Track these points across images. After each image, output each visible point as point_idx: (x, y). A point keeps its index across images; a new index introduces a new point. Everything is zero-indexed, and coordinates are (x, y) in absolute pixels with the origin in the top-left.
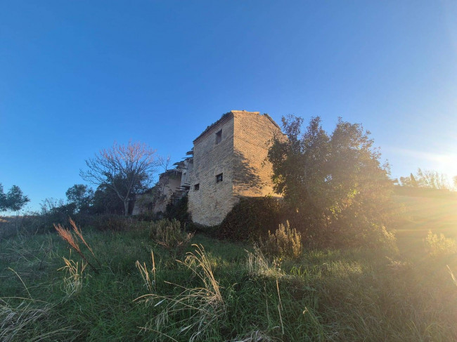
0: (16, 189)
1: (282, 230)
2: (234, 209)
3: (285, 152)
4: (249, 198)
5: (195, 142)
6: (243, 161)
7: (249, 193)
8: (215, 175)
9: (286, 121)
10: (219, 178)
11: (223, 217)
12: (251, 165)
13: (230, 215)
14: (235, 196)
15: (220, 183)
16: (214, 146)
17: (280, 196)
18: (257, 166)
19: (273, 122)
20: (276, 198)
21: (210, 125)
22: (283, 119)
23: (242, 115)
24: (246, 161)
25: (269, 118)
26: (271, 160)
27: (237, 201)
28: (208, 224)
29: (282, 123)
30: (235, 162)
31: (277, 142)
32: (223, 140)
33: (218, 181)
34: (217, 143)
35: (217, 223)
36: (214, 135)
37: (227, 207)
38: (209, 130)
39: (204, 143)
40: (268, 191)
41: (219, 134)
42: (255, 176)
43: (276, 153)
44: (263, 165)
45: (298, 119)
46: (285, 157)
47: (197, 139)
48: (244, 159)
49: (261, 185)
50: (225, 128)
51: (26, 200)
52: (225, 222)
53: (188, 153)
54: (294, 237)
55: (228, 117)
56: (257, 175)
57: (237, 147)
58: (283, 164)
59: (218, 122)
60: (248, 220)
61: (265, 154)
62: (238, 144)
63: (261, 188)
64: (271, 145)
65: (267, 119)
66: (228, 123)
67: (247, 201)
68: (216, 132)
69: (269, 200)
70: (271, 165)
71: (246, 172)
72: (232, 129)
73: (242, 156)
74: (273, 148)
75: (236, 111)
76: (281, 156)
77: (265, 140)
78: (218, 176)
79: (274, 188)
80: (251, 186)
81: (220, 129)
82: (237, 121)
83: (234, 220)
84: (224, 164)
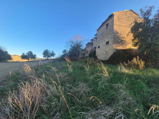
0: (53, 52)
2: (113, 54)
3: (141, 27)
4: (120, 50)
5: (98, 30)
6: (118, 35)
7: (121, 48)
8: (106, 42)
9: (142, 10)
10: (108, 43)
11: (109, 57)
12: (121, 36)
13: (112, 56)
14: (114, 49)
15: (108, 45)
16: (105, 30)
17: (136, 48)
18: (125, 36)
19: (135, 13)
20: (134, 49)
21: (103, 22)
22: (141, 10)
23: (118, 14)
24: (119, 35)
25: (133, 11)
26: (132, 32)
27: (115, 51)
28: (103, 60)
29: (140, 12)
30: (114, 36)
31: (136, 23)
32: (109, 27)
33: (107, 44)
34: (106, 29)
35: (107, 59)
36: (105, 26)
37: (111, 53)
38: (103, 24)
39: (101, 30)
40: (130, 46)
41: (107, 25)
42: (123, 40)
43: (135, 29)
44: (128, 35)
45: (151, 8)
46: (141, 30)
47: (98, 29)
48: (118, 34)
49: (126, 44)
50: (109, 22)
51: (55, 54)
52: (110, 58)
53: (95, 35)
55: (111, 16)
56: (124, 40)
57: (115, 29)
58: (139, 33)
59: (107, 20)
60: (119, 58)
61: (129, 29)
62: (116, 28)
63: (126, 45)
64: (133, 25)
66: (111, 19)
67: (119, 51)
68: (106, 24)
69: (130, 50)
70: (132, 34)
71: (119, 39)
72: (113, 21)
73: (117, 33)
75: (115, 13)
76: (138, 29)
77: (130, 23)
78: (107, 42)
79: (133, 45)
80: (122, 45)
81: (107, 23)
82: (115, 18)
83: (114, 58)
84: (109, 37)
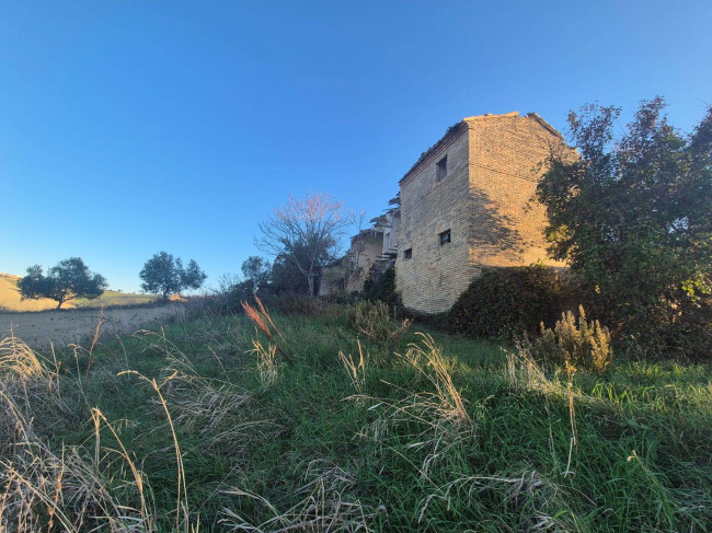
0: (193, 264)
1: (567, 323)
2: (472, 287)
3: (575, 181)
4: (499, 269)
5: (402, 182)
6: (487, 207)
7: (500, 261)
8: (437, 232)
9: (577, 119)
10: (445, 237)
11: (453, 299)
12: (501, 212)
13: (465, 296)
14: (474, 266)
15: (446, 246)
16: (434, 186)
17: (562, 264)
18: (515, 212)
19: (546, 128)
20: (552, 269)
21: (426, 151)
22: (572, 117)
23: (482, 123)
24: (492, 206)
25: (538, 120)
26: (542, 200)
27: (478, 274)
28: (429, 310)
29: (568, 125)
30: (473, 209)
31: (557, 165)
32: (450, 173)
33: (442, 243)
34: (439, 181)
35: (443, 309)
36: (433, 166)
37: (460, 284)
38: (425, 159)
39: (417, 182)
40: (536, 255)
41: (442, 164)
42: (510, 231)
43: (554, 185)
44: (527, 209)
45: (607, 111)
46: (574, 191)
47: (405, 177)
48: (488, 202)
49: (521, 247)
50: (452, 152)
51: (204, 277)
52: (458, 307)
53: (392, 202)
54: (595, 335)
55: (458, 130)
56: (513, 228)
57: (475, 182)
58: (569, 204)
59: (440, 142)
60: (497, 305)
61: (530, 188)
62: (477, 178)
63: (522, 251)
64: (544, 170)
65: (533, 123)
66: (457, 143)
67: (495, 273)
68: (437, 160)
69: (539, 271)
70: (543, 208)
71: (493, 224)
72: (465, 151)
73: (484, 198)
74: (548, 176)
75: (472, 118)
76: (565, 190)
77: (529, 164)
78: (442, 235)
79: (549, 250)
80: (503, 249)
81: (442, 156)
82: (473, 137)
83: (473, 305)
84: (452, 213)
